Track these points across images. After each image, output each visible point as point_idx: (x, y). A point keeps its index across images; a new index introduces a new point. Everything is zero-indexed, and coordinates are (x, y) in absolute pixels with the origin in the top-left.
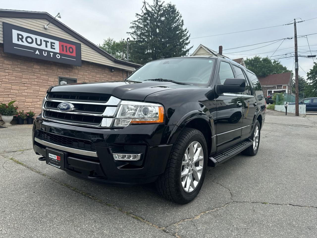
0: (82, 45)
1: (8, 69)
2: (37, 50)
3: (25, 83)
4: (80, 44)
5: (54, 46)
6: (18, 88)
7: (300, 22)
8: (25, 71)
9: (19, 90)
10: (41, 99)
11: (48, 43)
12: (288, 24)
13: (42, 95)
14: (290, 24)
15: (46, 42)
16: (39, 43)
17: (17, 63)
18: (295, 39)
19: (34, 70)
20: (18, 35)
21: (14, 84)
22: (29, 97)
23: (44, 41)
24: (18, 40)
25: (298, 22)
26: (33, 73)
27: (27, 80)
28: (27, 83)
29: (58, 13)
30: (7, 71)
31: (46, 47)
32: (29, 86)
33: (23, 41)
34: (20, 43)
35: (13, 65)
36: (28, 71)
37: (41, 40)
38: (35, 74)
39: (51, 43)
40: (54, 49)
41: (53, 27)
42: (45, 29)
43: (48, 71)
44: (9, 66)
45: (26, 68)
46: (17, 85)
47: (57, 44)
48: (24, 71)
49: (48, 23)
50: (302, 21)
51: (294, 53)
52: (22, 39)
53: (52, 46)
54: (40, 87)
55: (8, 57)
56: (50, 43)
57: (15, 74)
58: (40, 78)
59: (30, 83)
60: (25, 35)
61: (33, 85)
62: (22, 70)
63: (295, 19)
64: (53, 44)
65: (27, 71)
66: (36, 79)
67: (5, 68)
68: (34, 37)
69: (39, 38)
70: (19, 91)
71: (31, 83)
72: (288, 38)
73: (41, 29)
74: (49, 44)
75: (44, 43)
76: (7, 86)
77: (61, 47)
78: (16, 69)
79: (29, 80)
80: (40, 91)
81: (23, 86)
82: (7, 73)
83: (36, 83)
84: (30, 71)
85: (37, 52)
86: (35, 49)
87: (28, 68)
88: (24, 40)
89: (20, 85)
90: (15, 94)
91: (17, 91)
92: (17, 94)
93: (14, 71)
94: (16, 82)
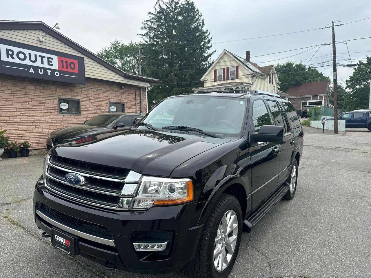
0: (85, 59)
2: (31, 68)
3: (18, 107)
4: (84, 58)
5: (51, 62)
6: (9, 113)
7: (339, 25)
8: (17, 93)
9: (10, 116)
10: (37, 125)
11: (44, 58)
12: (325, 28)
13: (38, 121)
14: (327, 28)
15: (42, 57)
16: (33, 59)
17: (6, 84)
18: (333, 45)
19: (27, 91)
20: (8, 50)
21: (4, 110)
22: (22, 124)
23: (40, 56)
24: (8, 57)
25: (337, 26)
26: (27, 95)
27: (20, 104)
28: (20, 107)
29: (56, 23)
31: (42, 63)
32: (22, 111)
33: (13, 58)
34: (10, 60)
35: (2, 86)
36: (21, 93)
37: (36, 56)
38: (30, 96)
39: (49, 58)
40: (52, 65)
41: (51, 39)
42: (41, 42)
43: (45, 91)
45: (18, 89)
46: (7, 110)
47: (55, 59)
48: (16, 93)
49: (44, 34)
50: (341, 25)
51: (332, 62)
52: (12, 56)
53: (49, 62)
54: (36, 111)
56: (46, 58)
57: (4, 97)
58: (36, 101)
59: (23, 107)
60: (16, 50)
61: (27, 109)
62: (13, 92)
63: (333, 22)
64: (50, 60)
65: (19, 93)
66: (31, 102)
68: (27, 52)
69: (33, 53)
70: (10, 118)
71: (25, 107)
72: (325, 44)
73: (36, 42)
74: (45, 60)
75: (39, 59)
77: (61, 63)
78: (6, 91)
79: (22, 104)
80: (36, 116)
81: (15, 111)
83: (31, 107)
84: (23, 93)
85: (31, 70)
86: (29, 67)
87: (20, 89)
88: (15, 56)
89: (11, 111)
90: (5, 121)
91: (7, 118)
92: (8, 121)
93: (3, 94)
94: (6, 107)
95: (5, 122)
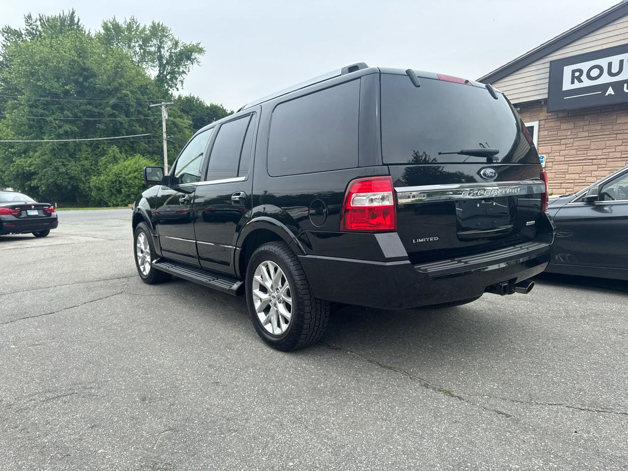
1: (565, 137)
2: (610, 87)
3: (595, 157)
6: (579, 169)
8: (597, 134)
9: (581, 173)
16: (615, 69)
17: (582, 123)
19: (616, 127)
20: (574, 72)
21: (573, 163)
24: (573, 82)
26: (614, 136)
27: (600, 152)
28: (599, 157)
30: (563, 142)
32: (601, 163)
33: (580, 81)
35: (576, 128)
36: (603, 133)
37: (621, 62)
44: (567, 133)
45: (599, 127)
46: (579, 164)
48: (595, 134)
52: (579, 78)
55: (568, 116)
57: (576, 144)
59: (604, 157)
61: (611, 160)
62: (590, 135)
65: (601, 133)
66: (622, 147)
67: (560, 138)
69: (617, 59)
71: (607, 157)
76: (560, 168)
78: (580, 135)
79: (604, 151)
81: (590, 164)
82: (564, 144)
83: (619, 155)
84: (606, 133)
85: (610, 91)
86: (605, 87)
87: (603, 127)
88: (584, 77)
89: (582, 164)
90: (572, 181)
91: (576, 176)
92: (576, 181)
93: (575, 139)
94: (576, 158)
95: (572, 183)
